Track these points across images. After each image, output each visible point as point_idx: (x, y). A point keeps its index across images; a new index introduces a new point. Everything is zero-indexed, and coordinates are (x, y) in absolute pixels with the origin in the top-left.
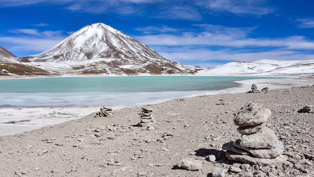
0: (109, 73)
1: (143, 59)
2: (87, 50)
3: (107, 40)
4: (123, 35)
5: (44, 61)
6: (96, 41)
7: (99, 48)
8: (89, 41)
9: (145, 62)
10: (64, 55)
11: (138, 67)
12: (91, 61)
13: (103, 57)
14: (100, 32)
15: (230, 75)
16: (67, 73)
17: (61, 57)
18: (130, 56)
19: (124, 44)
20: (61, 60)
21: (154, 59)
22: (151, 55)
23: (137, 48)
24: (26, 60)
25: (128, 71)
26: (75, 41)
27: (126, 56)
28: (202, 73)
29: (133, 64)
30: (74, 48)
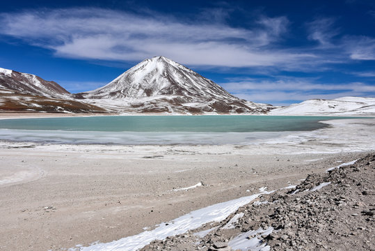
0: (171, 112)
1: (208, 96)
2: (146, 86)
3: (168, 76)
4: (186, 69)
5: (100, 98)
6: (156, 77)
7: (159, 83)
8: (149, 76)
9: (210, 100)
10: (122, 92)
11: (203, 105)
12: (151, 99)
13: (163, 94)
14: (161, 67)
15: (307, 114)
16: (126, 111)
17: (118, 94)
18: (194, 93)
19: (187, 79)
20: (118, 97)
21: (220, 97)
22: (217, 92)
23: (201, 84)
24: (80, 96)
25: (192, 110)
26: (133, 76)
27: (189, 93)
28: (277, 112)
29: (198, 102)
30: (132, 84)
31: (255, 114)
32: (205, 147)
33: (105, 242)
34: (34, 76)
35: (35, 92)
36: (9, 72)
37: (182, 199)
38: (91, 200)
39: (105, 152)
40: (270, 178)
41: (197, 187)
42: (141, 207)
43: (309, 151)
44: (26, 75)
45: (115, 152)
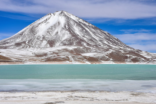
0: (72, 61)
1: (106, 47)
2: (49, 37)
3: (69, 28)
4: (85, 23)
5: (6, 48)
6: (58, 29)
7: (61, 35)
8: (52, 29)
9: (107, 50)
10: (27, 43)
11: (100, 55)
12: (54, 49)
13: (65, 45)
14: (63, 20)
16: (30, 60)
17: (23, 45)
18: (92, 44)
19: (86, 31)
20: (23, 47)
21: (116, 47)
22: (114, 43)
23: (99, 36)
25: (91, 59)
26: (37, 29)
27: (88, 44)
29: (96, 52)
30: (37, 35)
31: (150, 64)
39: (9, 99)
45: (19, 99)
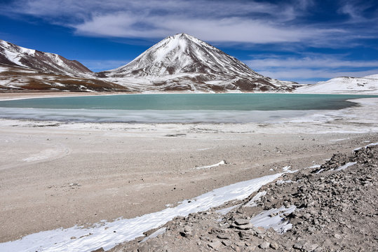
0: (194, 90)
1: (232, 74)
2: (168, 63)
3: (191, 53)
4: (208, 46)
5: (122, 76)
6: (179, 54)
7: (182, 61)
8: (171, 54)
9: (234, 77)
10: (144, 70)
11: (226, 83)
12: (174, 77)
13: (186, 72)
14: (183, 44)
15: (334, 93)
16: (148, 89)
17: (140, 72)
18: (217, 70)
19: (210, 56)
20: (140, 75)
21: (244, 74)
22: (241, 69)
23: (225, 61)
24: (102, 75)
25: (215, 88)
26: (155, 54)
27: (212, 71)
28: (302, 90)
29: (221, 79)
30: (155, 62)
31: (280, 92)
32: (229, 125)
33: (129, 217)
34: (57, 55)
35: (58, 71)
36: (32, 52)
37: (204, 177)
38: (115, 177)
39: (128, 131)
40: (294, 157)
41: (220, 165)
42: (164, 184)
43: (335, 131)
44: (49, 55)
45: (138, 130)
